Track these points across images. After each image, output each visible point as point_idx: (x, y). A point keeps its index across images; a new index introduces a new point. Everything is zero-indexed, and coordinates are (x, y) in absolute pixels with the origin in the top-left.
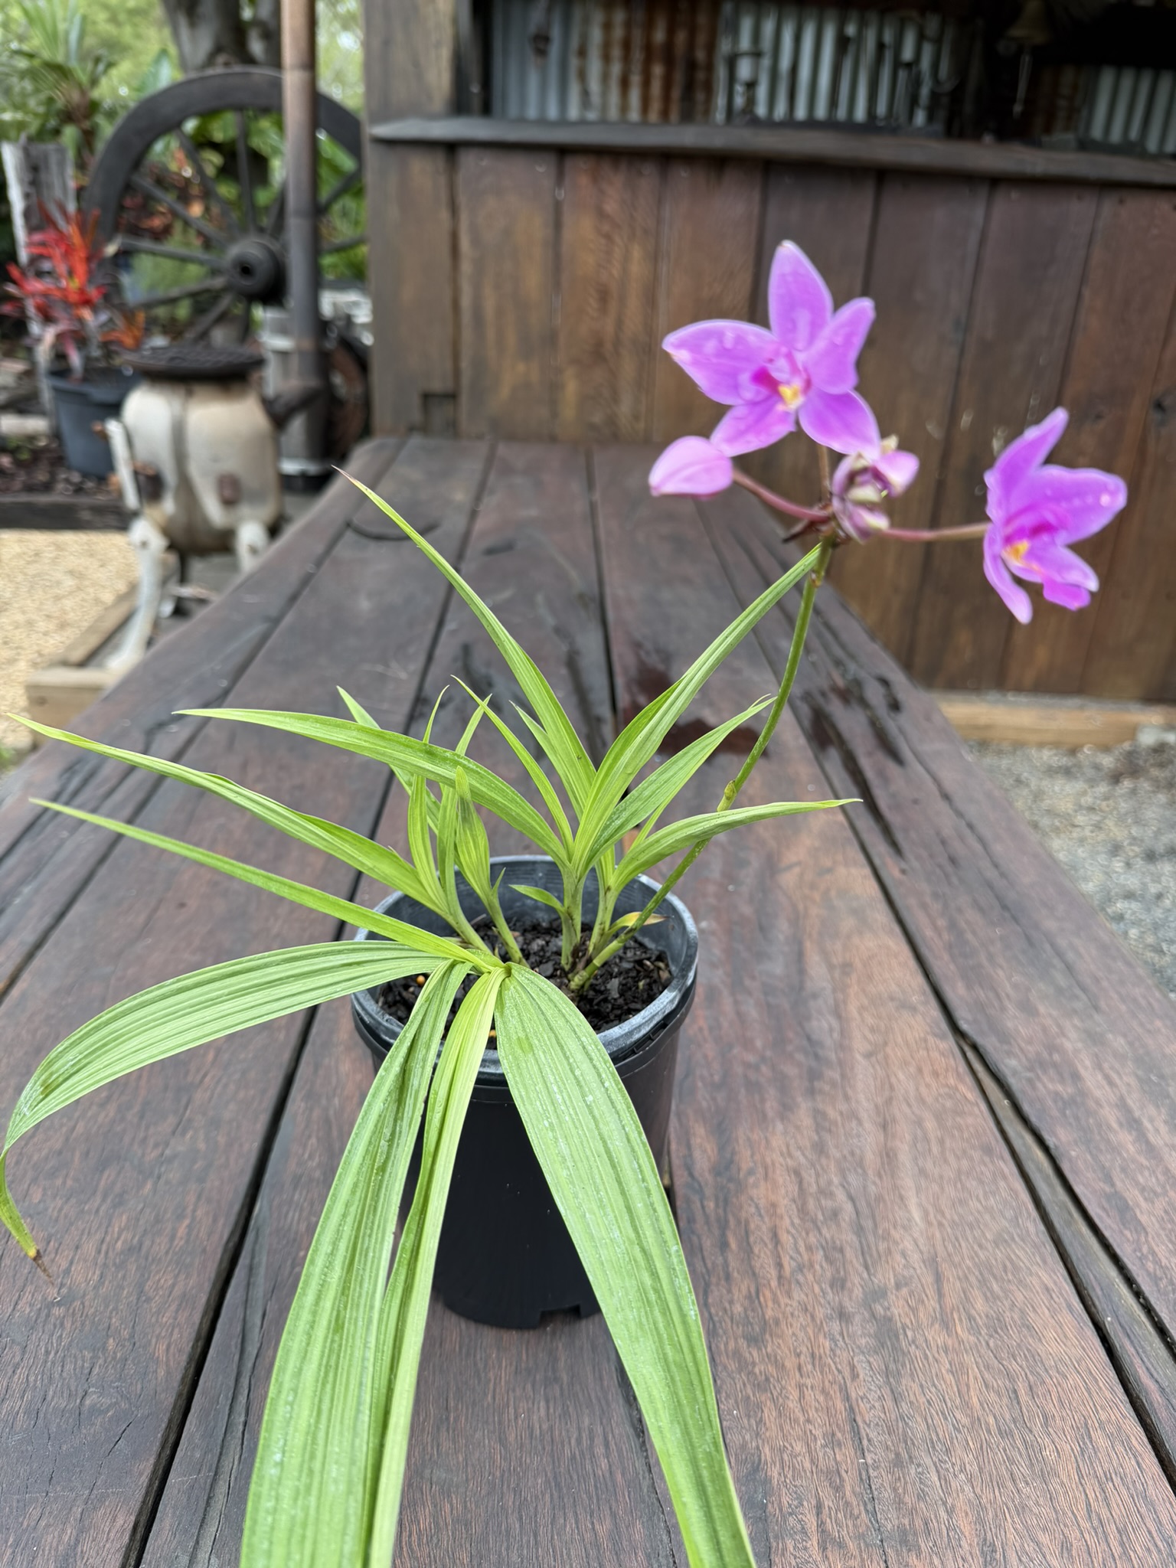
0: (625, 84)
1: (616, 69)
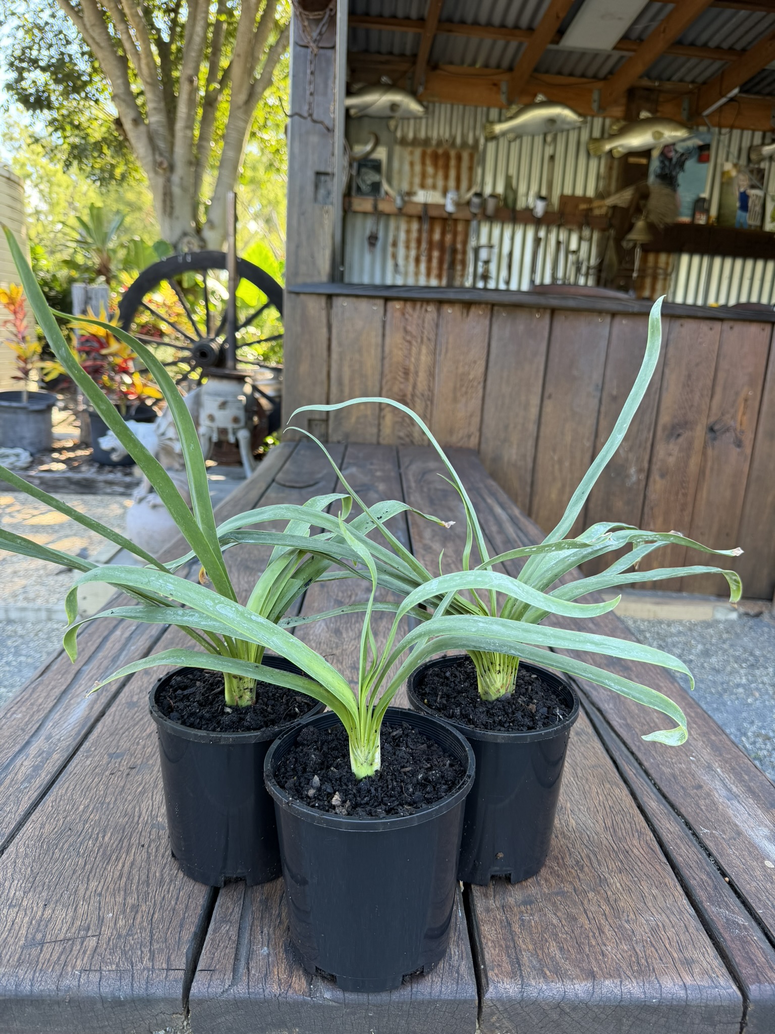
0: (417, 260)
1: (413, 253)
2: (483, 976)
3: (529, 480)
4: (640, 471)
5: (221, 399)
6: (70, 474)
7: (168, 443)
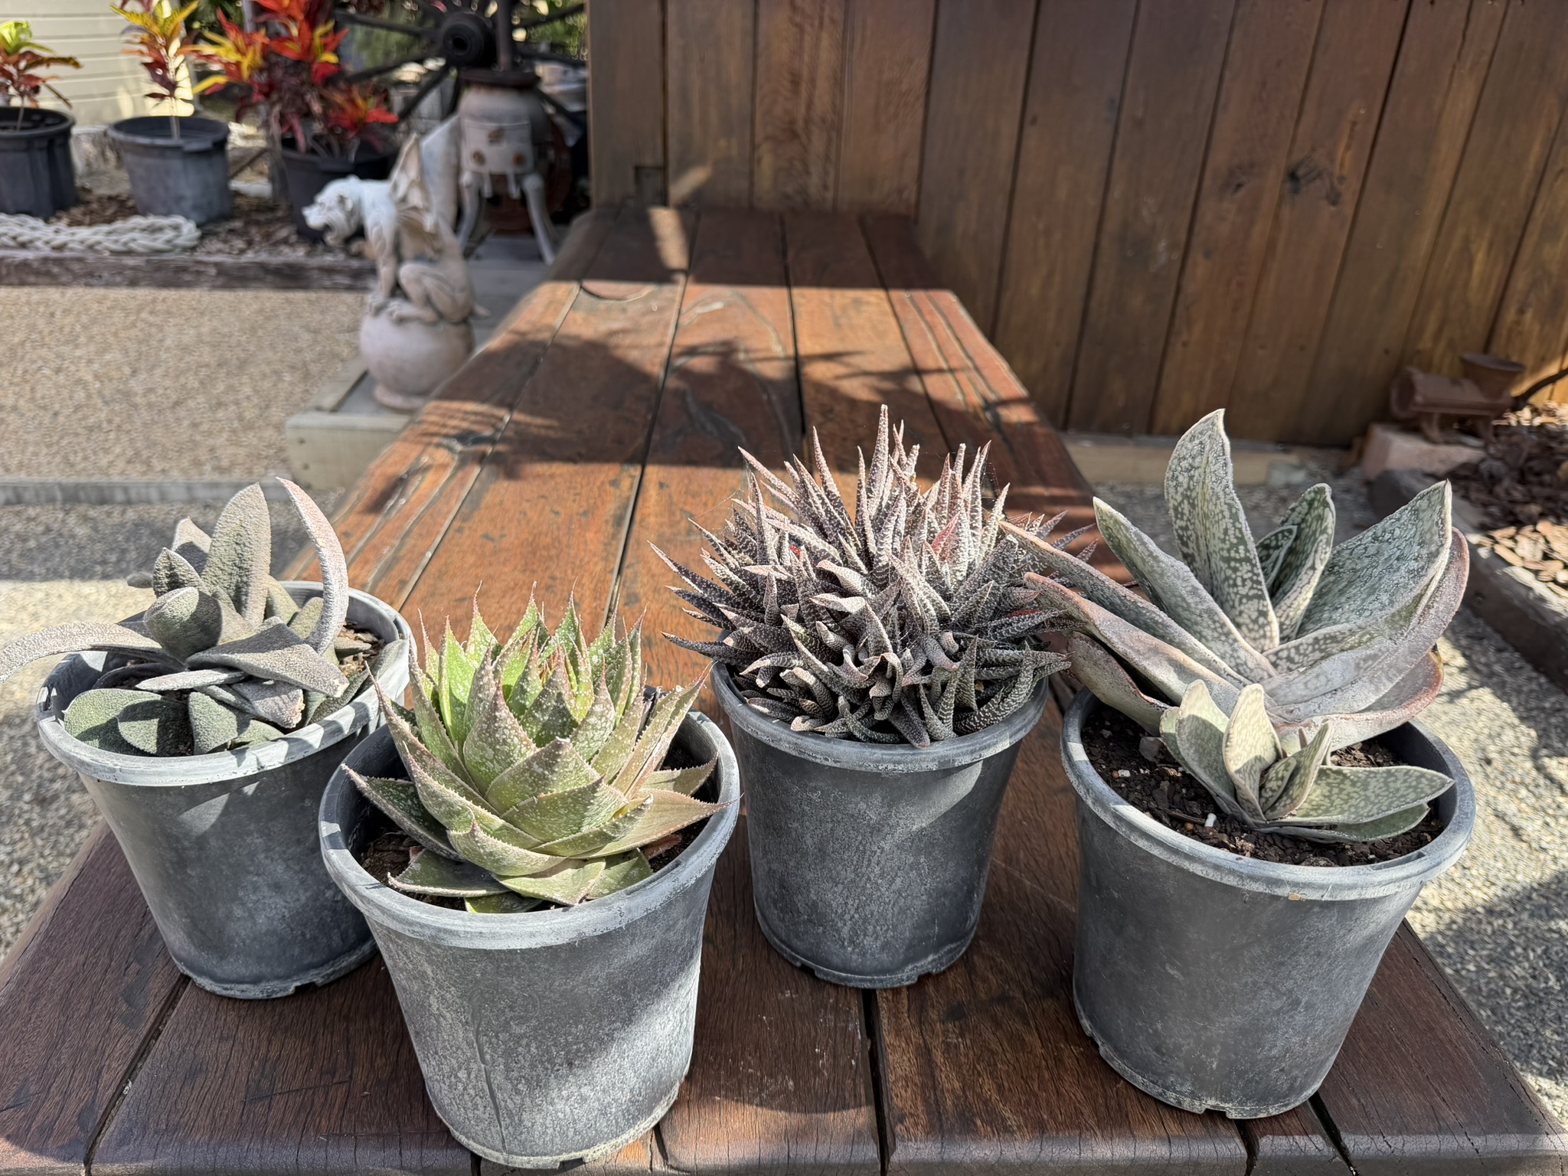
2: (888, 1130)
4: (1173, 246)
5: (492, 126)
6: (264, 257)
7: (413, 215)
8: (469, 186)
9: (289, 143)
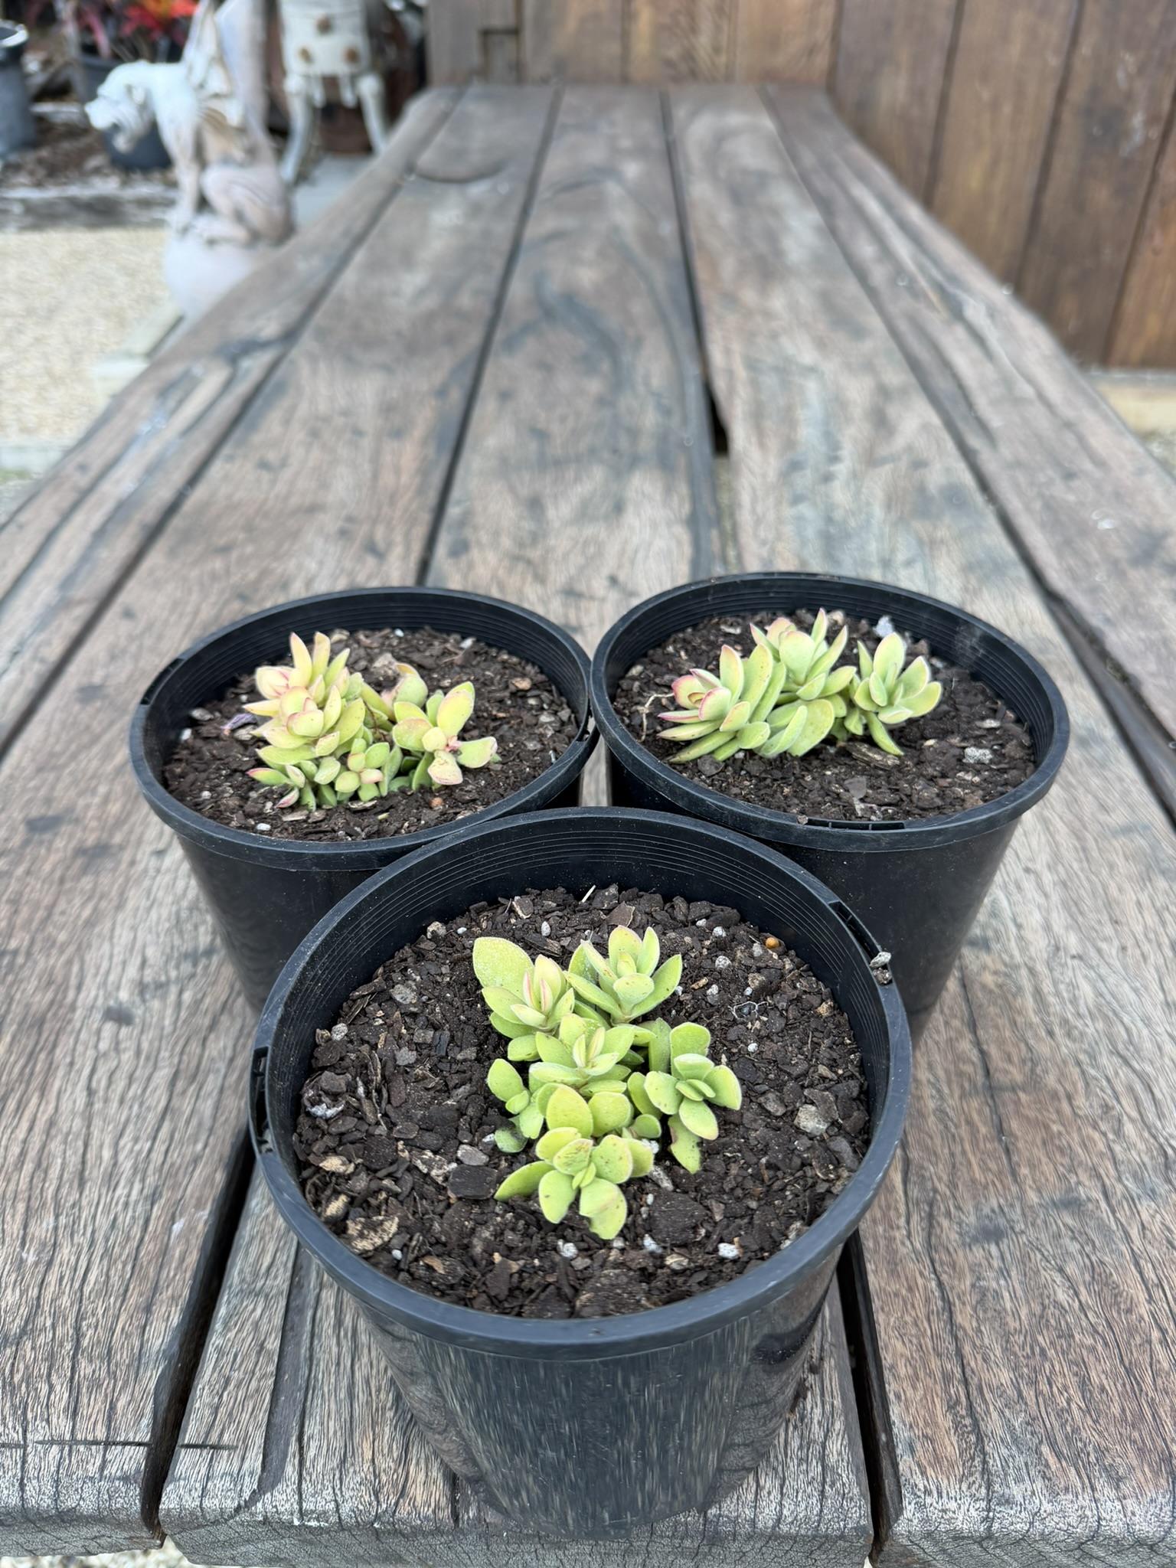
2: (885, 1464)
3: (927, 146)
4: (1151, 121)
5: (319, 13)
6: (75, 191)
7: (216, 105)
8: (298, 94)
9: (90, 49)
